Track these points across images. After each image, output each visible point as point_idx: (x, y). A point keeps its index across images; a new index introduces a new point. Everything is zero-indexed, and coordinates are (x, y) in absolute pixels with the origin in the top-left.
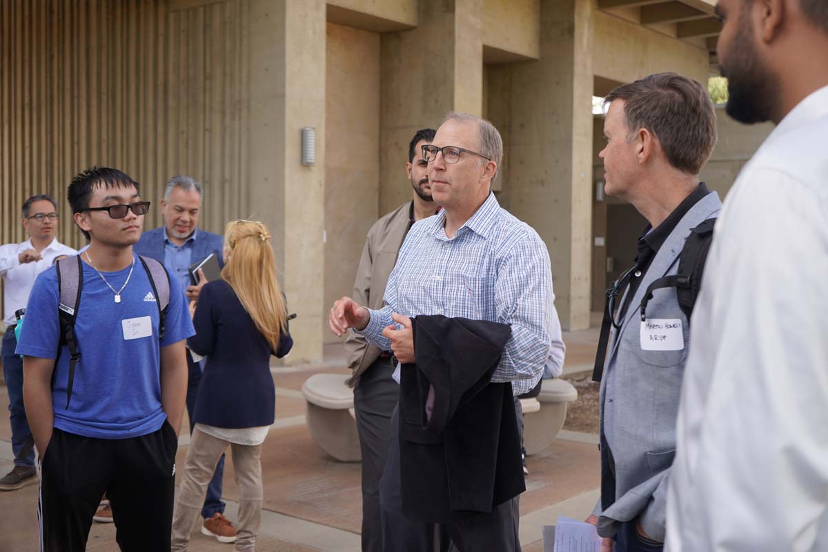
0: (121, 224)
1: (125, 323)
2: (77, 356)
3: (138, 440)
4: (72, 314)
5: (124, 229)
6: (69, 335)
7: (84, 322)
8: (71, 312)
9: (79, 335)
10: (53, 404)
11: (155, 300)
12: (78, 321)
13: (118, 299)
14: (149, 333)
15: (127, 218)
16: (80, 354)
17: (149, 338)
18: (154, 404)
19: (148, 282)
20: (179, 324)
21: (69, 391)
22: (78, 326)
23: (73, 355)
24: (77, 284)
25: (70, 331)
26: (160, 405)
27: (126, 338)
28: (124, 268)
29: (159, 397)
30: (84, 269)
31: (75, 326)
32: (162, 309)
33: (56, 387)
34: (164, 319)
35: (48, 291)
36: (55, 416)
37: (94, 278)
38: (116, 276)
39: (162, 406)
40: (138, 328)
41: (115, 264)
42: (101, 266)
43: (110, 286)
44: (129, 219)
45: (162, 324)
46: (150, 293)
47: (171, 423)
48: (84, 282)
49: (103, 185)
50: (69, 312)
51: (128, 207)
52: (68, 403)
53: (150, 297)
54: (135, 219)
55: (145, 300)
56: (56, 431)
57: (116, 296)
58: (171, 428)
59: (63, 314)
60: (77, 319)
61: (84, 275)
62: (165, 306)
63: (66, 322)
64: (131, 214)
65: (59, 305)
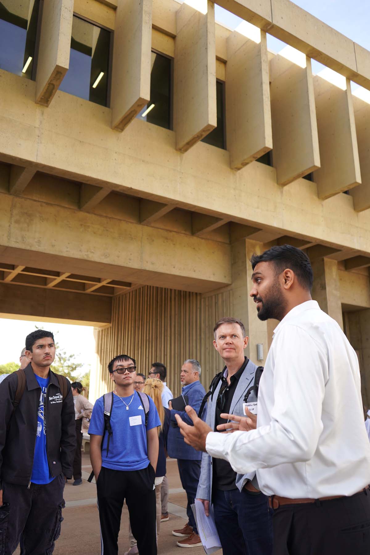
0: (123, 376)
1: (130, 418)
2: (111, 433)
3: (137, 472)
4: (109, 415)
5: (124, 378)
6: (108, 425)
7: (113, 419)
8: (109, 414)
9: (112, 424)
10: (102, 456)
11: (143, 409)
12: (111, 419)
13: (127, 408)
14: (141, 423)
15: (125, 373)
16: (112, 433)
17: (141, 425)
18: (144, 456)
19: (140, 401)
20: (154, 420)
21: (108, 450)
22: (112, 421)
23: (109, 433)
24: (111, 402)
25: (108, 423)
26: (147, 457)
27: (131, 425)
28: (129, 396)
29: (147, 453)
30: (114, 396)
31: (110, 421)
32: (146, 413)
33: (103, 449)
34: (147, 417)
35: (99, 406)
36: (102, 461)
37: (118, 400)
38: (127, 399)
39: (148, 458)
40: (136, 421)
41: (125, 394)
42: (120, 395)
43: (124, 403)
44: (126, 374)
45: (146, 420)
46: (141, 406)
47: (152, 465)
48: (114, 402)
49: (117, 361)
50: (108, 414)
51: (126, 369)
52: (107, 455)
53: (141, 408)
54: (129, 374)
55: (139, 409)
56: (102, 467)
57: (127, 407)
58: (153, 467)
59: (105, 415)
60: (111, 418)
61: (114, 399)
62: (148, 411)
63: (107, 419)
64: (127, 372)
65: (104, 412)
